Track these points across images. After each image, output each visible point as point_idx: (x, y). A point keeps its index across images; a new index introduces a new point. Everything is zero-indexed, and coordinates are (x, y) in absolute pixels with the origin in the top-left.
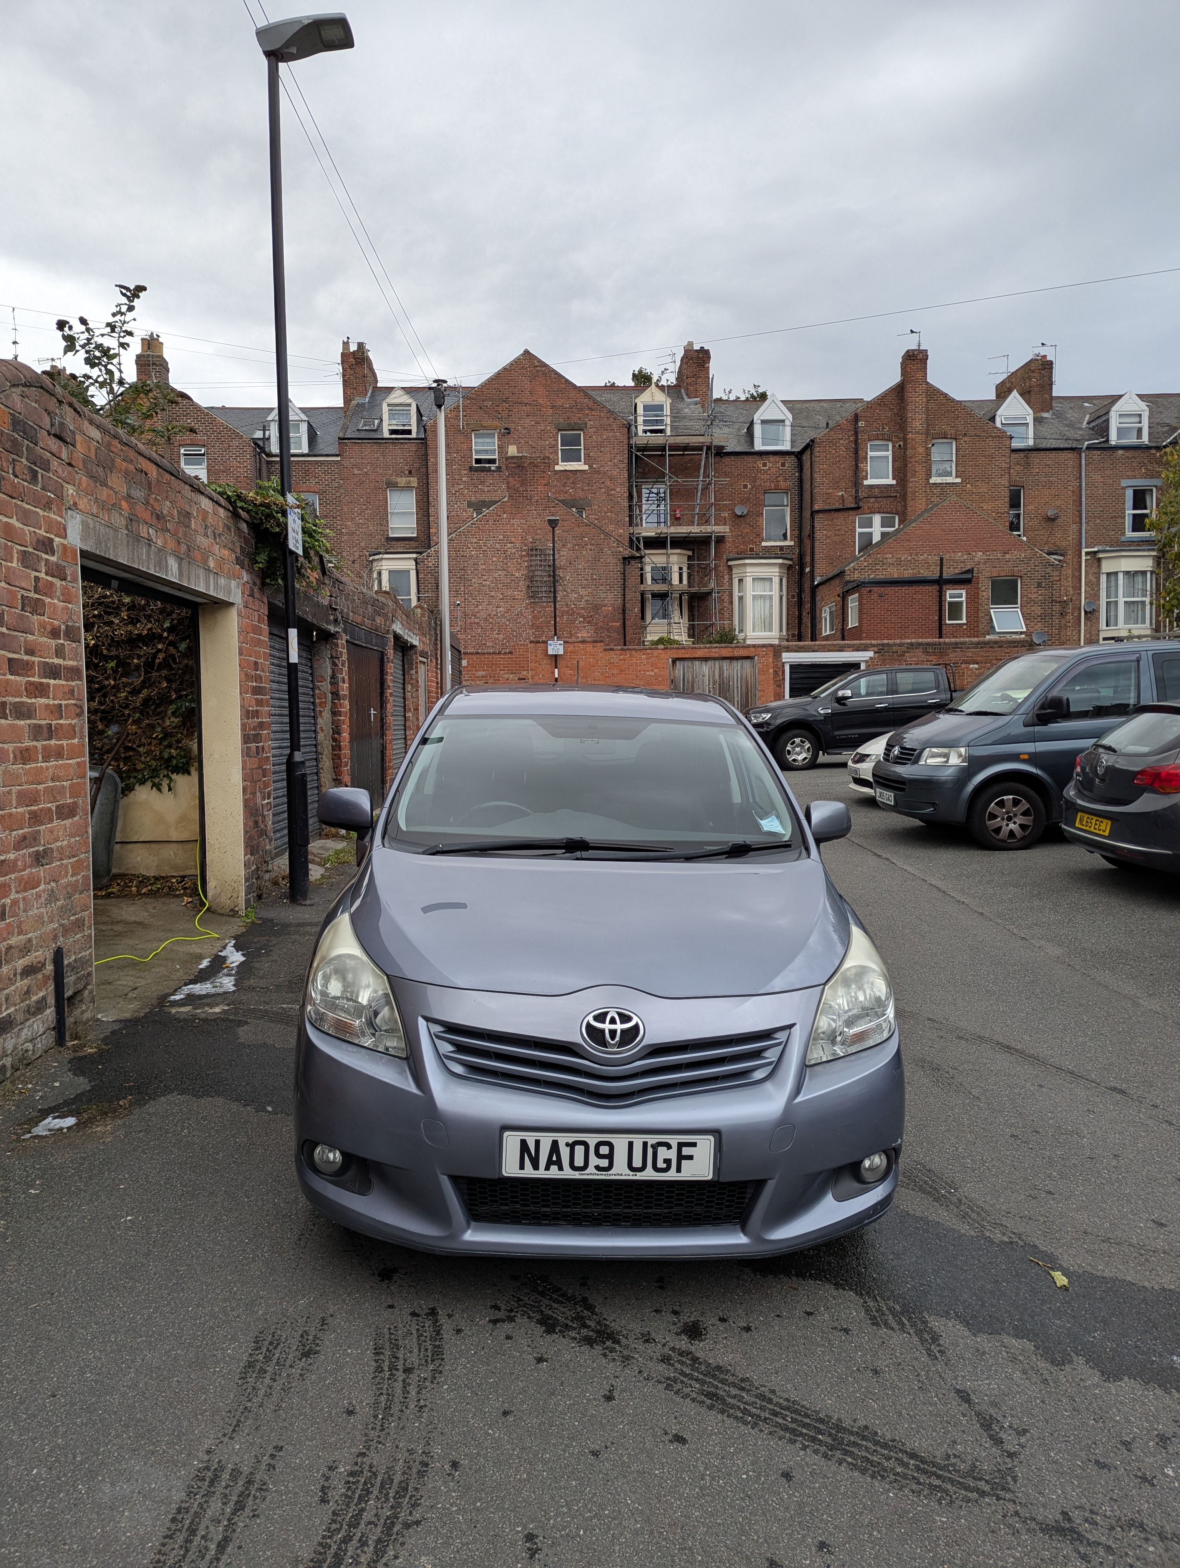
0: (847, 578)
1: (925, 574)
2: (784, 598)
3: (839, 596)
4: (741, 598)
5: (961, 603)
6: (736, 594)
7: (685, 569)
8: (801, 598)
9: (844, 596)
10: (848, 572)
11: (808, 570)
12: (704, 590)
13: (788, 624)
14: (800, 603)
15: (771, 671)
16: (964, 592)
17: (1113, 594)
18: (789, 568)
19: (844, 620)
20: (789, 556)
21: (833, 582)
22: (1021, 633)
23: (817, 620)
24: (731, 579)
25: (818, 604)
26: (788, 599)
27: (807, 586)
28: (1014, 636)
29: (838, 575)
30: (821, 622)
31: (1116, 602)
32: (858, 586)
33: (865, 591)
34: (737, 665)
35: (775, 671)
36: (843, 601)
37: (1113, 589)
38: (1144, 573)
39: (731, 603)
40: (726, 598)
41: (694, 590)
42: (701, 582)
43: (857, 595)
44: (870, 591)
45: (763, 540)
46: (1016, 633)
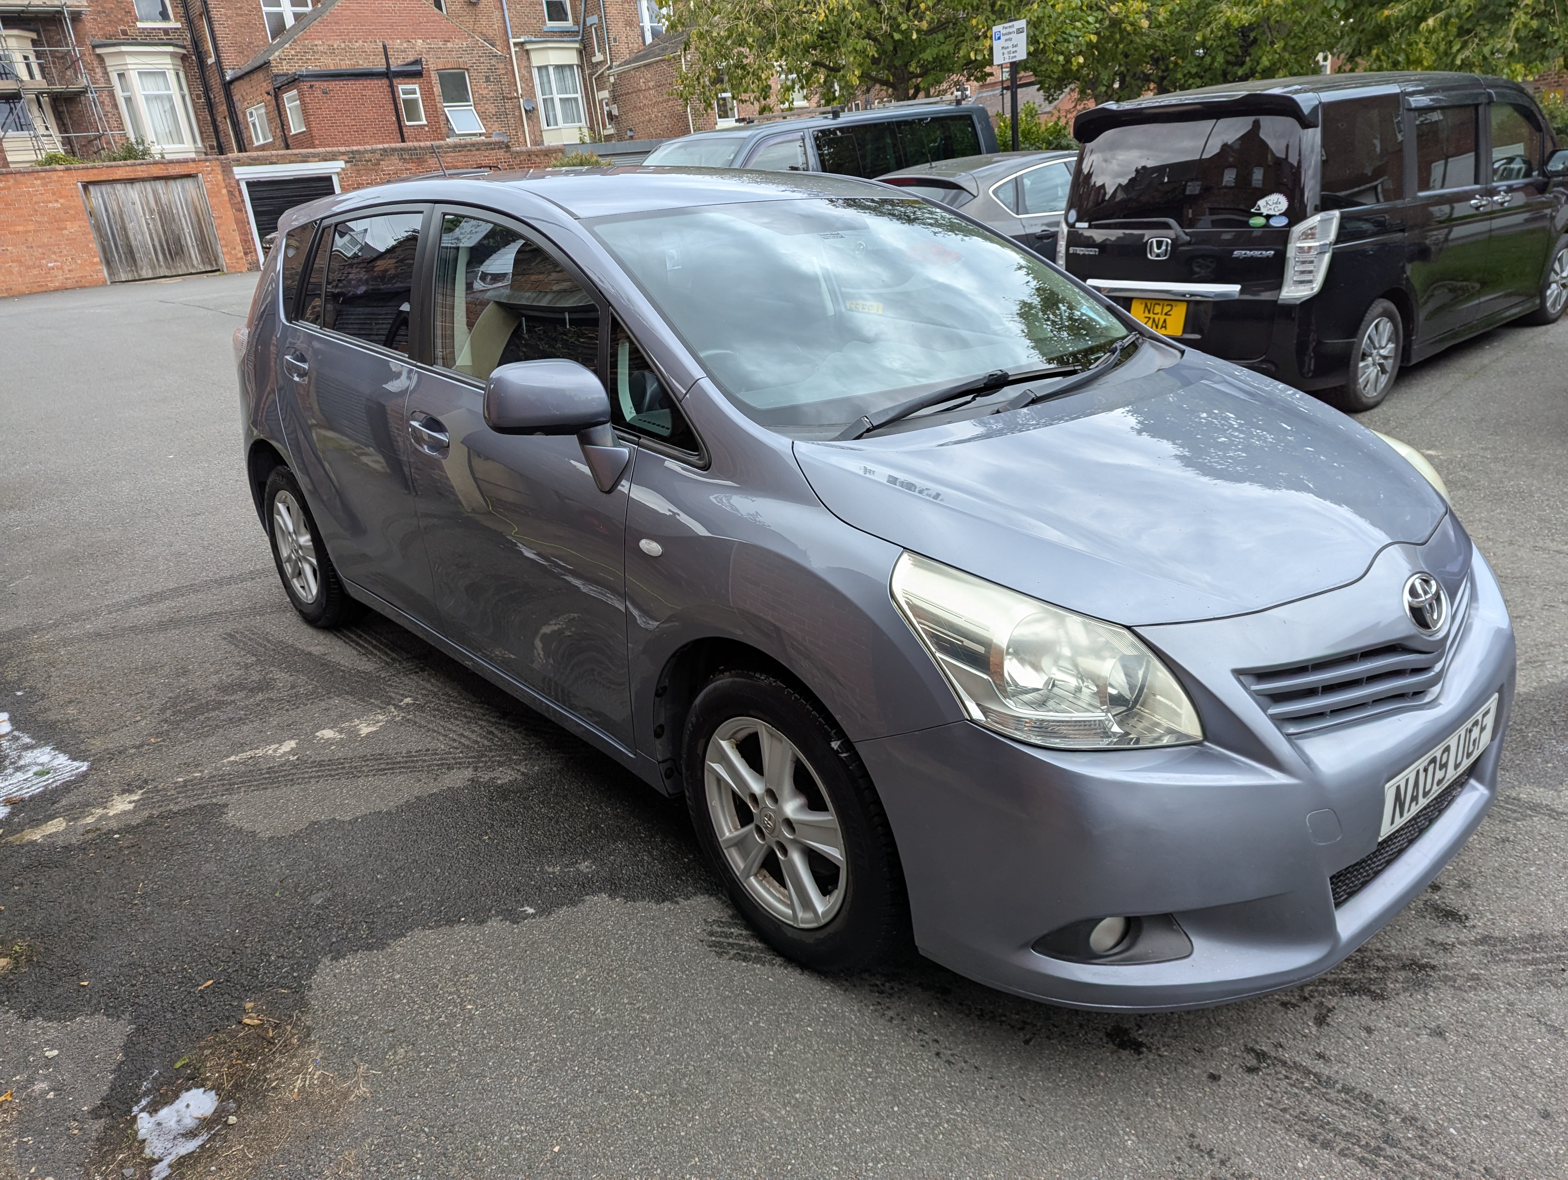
0: (275, 71)
1: (365, 66)
2: (188, 98)
3: (268, 93)
4: (128, 100)
5: (416, 100)
6: (120, 95)
7: (32, 58)
8: (210, 99)
9: (277, 93)
10: (274, 64)
11: (211, 61)
12: (73, 88)
13: (201, 133)
14: (210, 105)
15: (224, 191)
16: (417, 87)
17: (547, 91)
18: (184, 58)
19: (283, 125)
20: (180, 43)
21: (254, 77)
22: (481, 135)
23: (242, 127)
24: (106, 73)
25: (238, 105)
26: (193, 100)
27: (215, 82)
28: (474, 139)
29: (260, 67)
30: (247, 128)
31: (552, 99)
32: (293, 81)
33: (305, 86)
34: (176, 187)
35: (229, 191)
36: (277, 100)
37: (546, 86)
38: (571, 67)
39: (116, 106)
40: (107, 101)
41: (58, 88)
42: (63, 77)
43: (295, 92)
44: (311, 87)
45: (137, 20)
46: (475, 135)
